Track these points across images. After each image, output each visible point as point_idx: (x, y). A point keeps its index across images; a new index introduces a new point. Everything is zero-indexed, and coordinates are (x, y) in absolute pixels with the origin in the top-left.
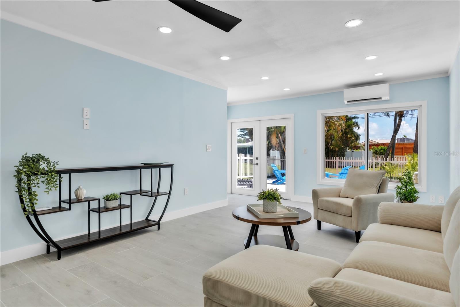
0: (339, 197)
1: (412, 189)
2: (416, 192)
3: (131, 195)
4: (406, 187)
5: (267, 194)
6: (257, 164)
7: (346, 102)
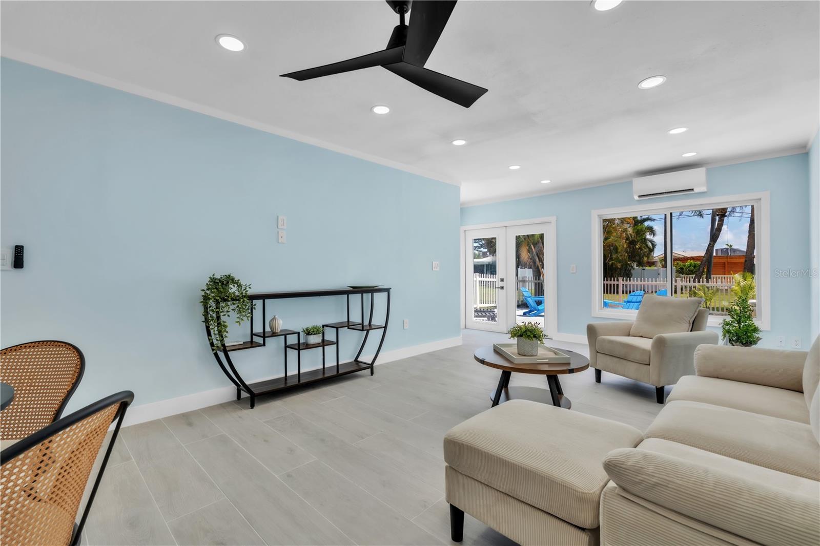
0: (629, 335)
1: (749, 326)
2: (756, 330)
3: (337, 329)
4: (739, 323)
5: (524, 329)
6: (502, 288)
7: (636, 198)
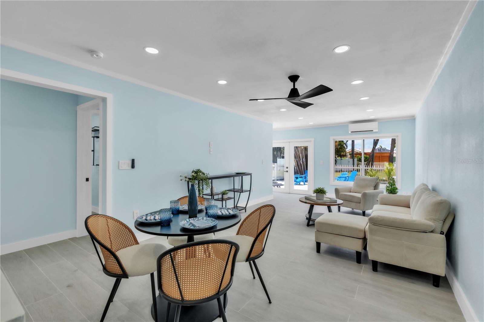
0: (350, 192)
1: (395, 187)
2: (397, 189)
4: (391, 186)
5: (319, 190)
7: (350, 132)
